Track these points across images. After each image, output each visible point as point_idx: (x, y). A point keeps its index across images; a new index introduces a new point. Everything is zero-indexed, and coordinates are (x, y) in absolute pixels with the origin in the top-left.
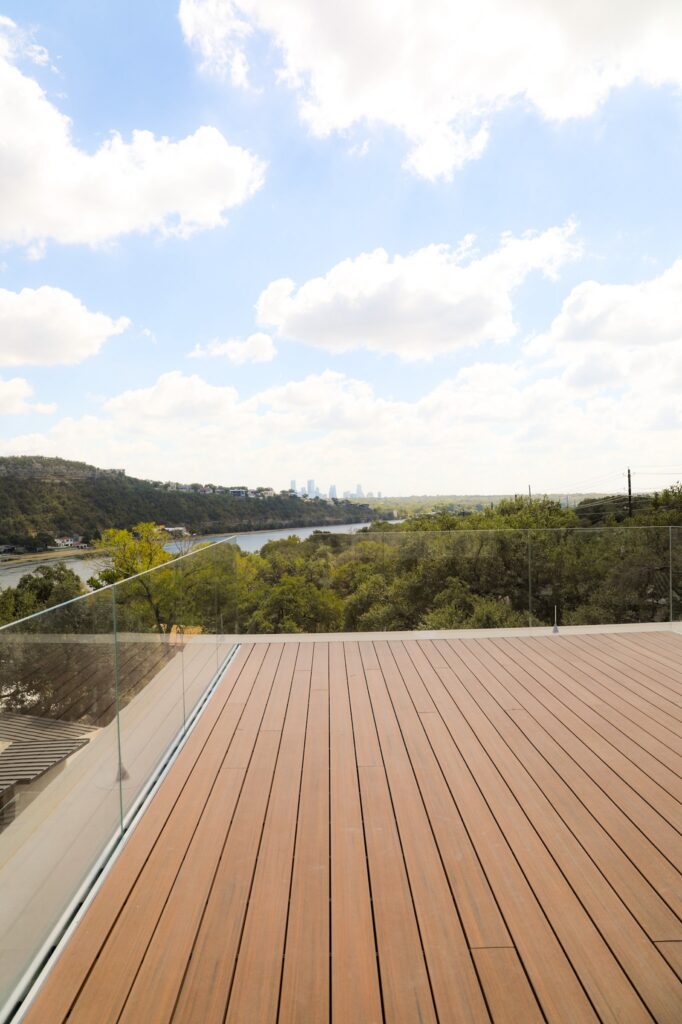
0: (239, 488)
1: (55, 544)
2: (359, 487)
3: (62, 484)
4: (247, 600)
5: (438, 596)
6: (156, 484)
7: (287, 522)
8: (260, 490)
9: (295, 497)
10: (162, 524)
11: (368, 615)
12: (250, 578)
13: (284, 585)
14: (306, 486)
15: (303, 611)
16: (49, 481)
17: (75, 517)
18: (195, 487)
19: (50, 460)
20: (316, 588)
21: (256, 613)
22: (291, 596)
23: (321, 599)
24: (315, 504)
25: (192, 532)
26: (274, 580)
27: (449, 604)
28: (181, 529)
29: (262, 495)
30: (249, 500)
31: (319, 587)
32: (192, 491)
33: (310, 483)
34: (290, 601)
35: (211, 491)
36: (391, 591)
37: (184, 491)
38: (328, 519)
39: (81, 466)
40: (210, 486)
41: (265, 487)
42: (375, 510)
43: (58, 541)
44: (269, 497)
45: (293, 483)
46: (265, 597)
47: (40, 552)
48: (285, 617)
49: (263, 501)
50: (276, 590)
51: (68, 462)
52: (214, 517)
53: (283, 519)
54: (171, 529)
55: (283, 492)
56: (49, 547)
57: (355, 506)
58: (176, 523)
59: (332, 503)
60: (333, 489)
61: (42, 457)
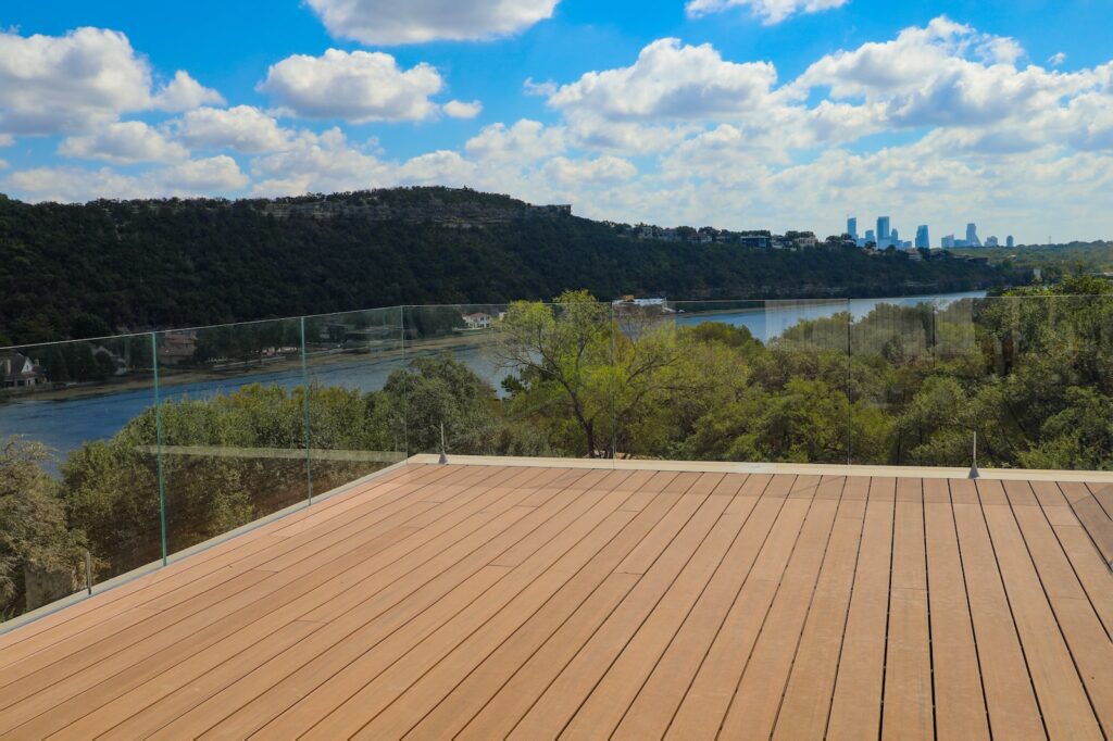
0: (756, 233)
1: (464, 324)
2: (971, 228)
3: (474, 230)
4: (730, 417)
5: (1053, 421)
6: (621, 228)
7: (837, 289)
8: (792, 235)
9: (852, 246)
10: (630, 293)
11: (926, 448)
12: (742, 381)
13: (791, 393)
14: (874, 228)
15: (823, 437)
16: (455, 226)
17: (493, 282)
18: (684, 232)
19: (456, 192)
20: (847, 400)
21: (741, 438)
22: (803, 412)
23: (855, 420)
24: (888, 259)
25: (677, 308)
26: (779, 386)
27: (1069, 434)
28: (658, 301)
29: (796, 245)
30: (772, 252)
31: (853, 398)
32: (678, 239)
33: (882, 223)
34: (800, 420)
35: (710, 239)
36: (973, 408)
37: (665, 238)
38: (910, 284)
39: (503, 201)
40: (708, 231)
41: (800, 230)
42: (998, 268)
43: (468, 319)
44: (808, 248)
45: (852, 223)
46: (759, 414)
47: (442, 336)
48: (794, 447)
49: (796, 255)
50: (778, 402)
51: (483, 194)
52: (714, 281)
53: (831, 286)
54: (643, 302)
55: (832, 238)
56: (456, 329)
57: (961, 261)
58: (652, 293)
59: (919, 257)
60: (923, 233)
61: (443, 188)
